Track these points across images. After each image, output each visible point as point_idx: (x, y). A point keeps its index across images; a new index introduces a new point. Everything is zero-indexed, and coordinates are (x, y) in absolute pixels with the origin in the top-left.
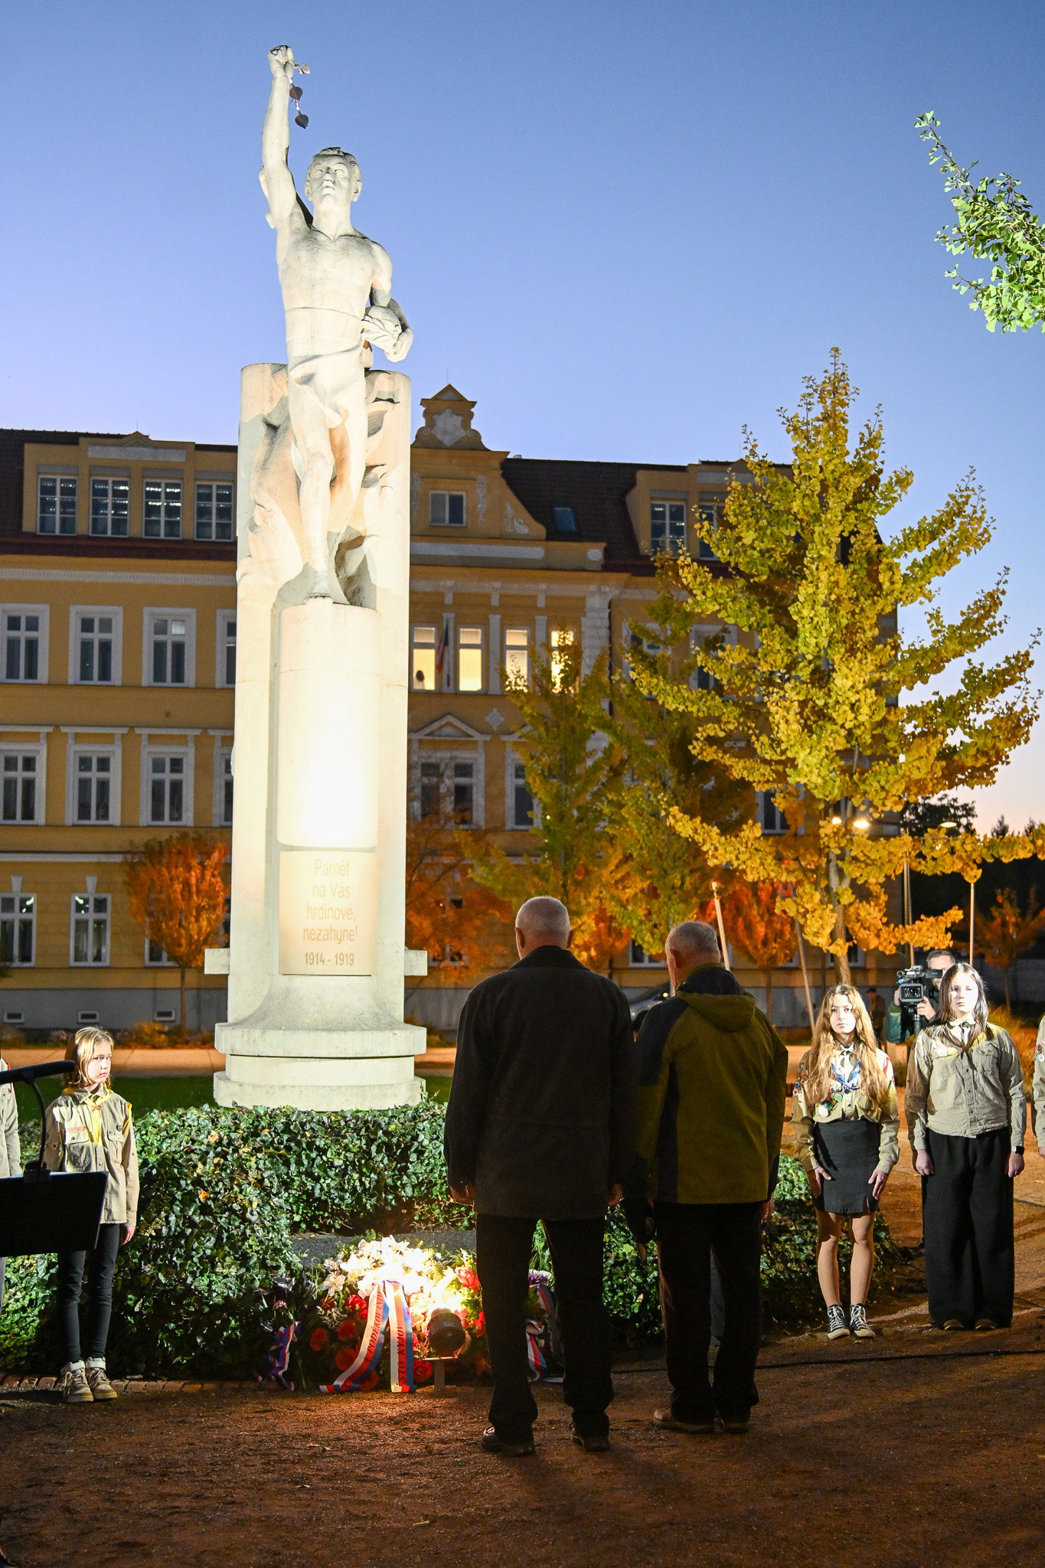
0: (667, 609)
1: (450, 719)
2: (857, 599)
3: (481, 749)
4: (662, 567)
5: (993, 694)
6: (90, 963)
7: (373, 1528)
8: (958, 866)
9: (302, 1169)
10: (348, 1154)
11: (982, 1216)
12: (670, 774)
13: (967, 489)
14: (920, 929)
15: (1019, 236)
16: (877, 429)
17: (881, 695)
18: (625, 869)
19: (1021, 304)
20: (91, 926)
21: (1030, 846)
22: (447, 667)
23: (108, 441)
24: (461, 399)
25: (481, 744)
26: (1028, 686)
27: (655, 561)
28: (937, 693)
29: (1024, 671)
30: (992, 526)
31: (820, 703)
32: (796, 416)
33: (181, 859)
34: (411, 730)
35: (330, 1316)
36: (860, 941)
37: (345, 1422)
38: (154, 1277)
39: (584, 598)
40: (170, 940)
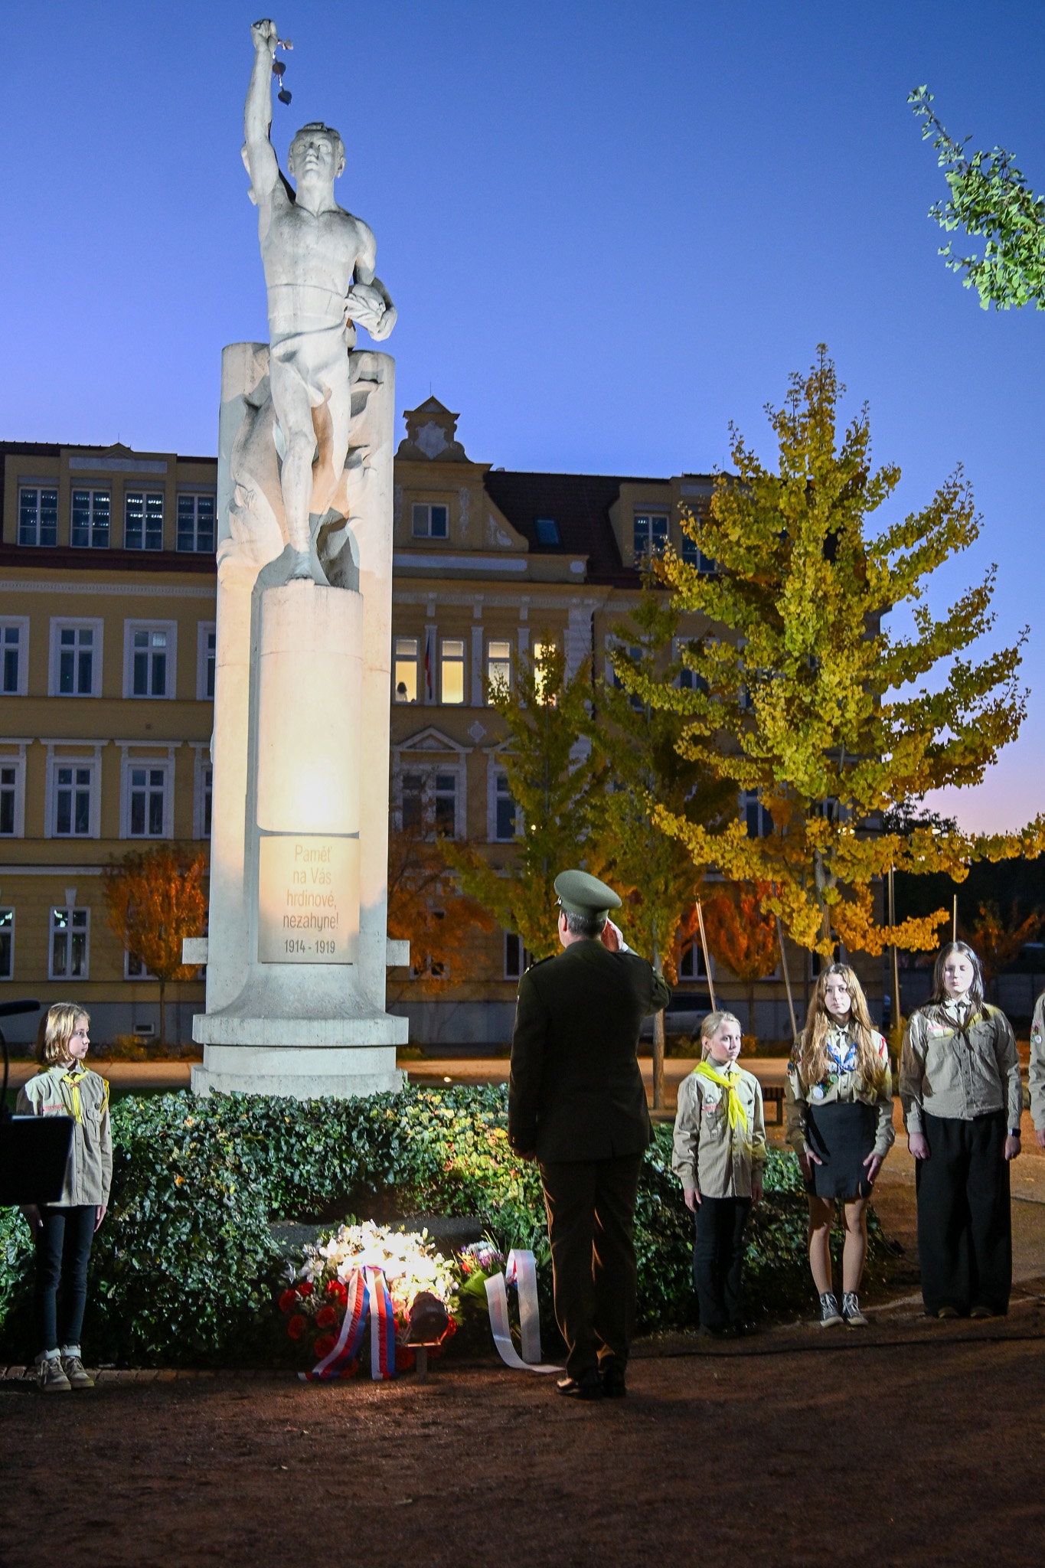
0: (651, 612)
1: (432, 731)
2: (844, 596)
3: (463, 761)
5: (981, 692)
6: (69, 976)
7: (353, 1507)
8: (946, 865)
9: (281, 1155)
10: (328, 1141)
11: (979, 1203)
12: (654, 776)
13: (955, 485)
14: (906, 931)
16: (864, 426)
17: (868, 692)
19: (1015, 282)
20: (70, 940)
21: (1018, 846)
22: (430, 680)
23: (90, 452)
24: (445, 411)
25: (463, 756)
26: (1017, 682)
28: (925, 691)
29: (1012, 668)
30: (980, 522)
31: (807, 700)
32: (783, 412)
33: (161, 871)
34: (394, 742)
35: (309, 1302)
36: (846, 941)
37: (325, 1407)
38: (127, 1263)
39: (567, 611)
40: (148, 952)
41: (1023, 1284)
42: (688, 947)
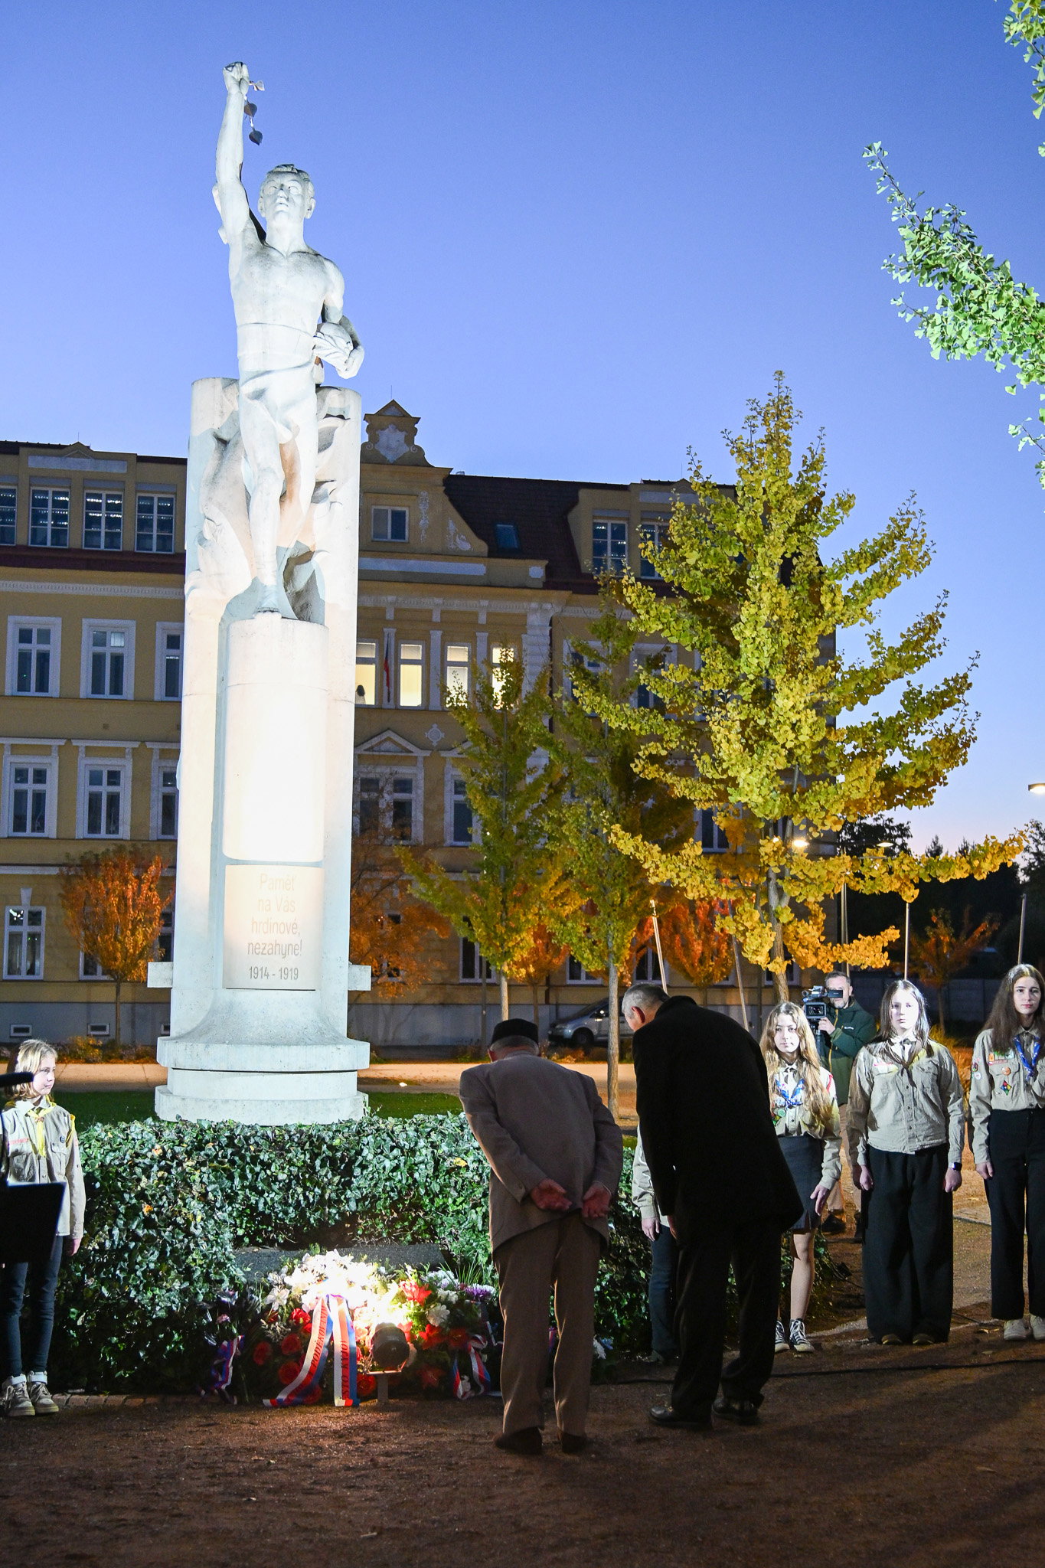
0: (609, 627)
1: (390, 734)
2: (799, 620)
3: (420, 765)
4: (605, 586)
5: (931, 716)
6: (24, 976)
7: (321, 1540)
8: (896, 886)
9: (246, 1183)
10: (292, 1169)
11: (921, 1234)
12: (611, 791)
13: (908, 512)
14: (858, 948)
15: (964, 266)
16: (819, 452)
17: (822, 715)
18: (564, 886)
19: (966, 333)
20: (25, 939)
21: (967, 867)
22: (388, 680)
23: (49, 451)
24: (405, 415)
25: (420, 760)
26: (966, 708)
27: (598, 580)
28: (877, 714)
29: (963, 693)
30: (933, 549)
31: (762, 723)
32: (740, 438)
33: (118, 873)
34: (357, 745)
35: (274, 1330)
36: (799, 959)
37: (289, 1435)
38: (97, 1291)
39: (526, 616)
40: (105, 954)
41: (963, 1310)
42: (642, 952)
